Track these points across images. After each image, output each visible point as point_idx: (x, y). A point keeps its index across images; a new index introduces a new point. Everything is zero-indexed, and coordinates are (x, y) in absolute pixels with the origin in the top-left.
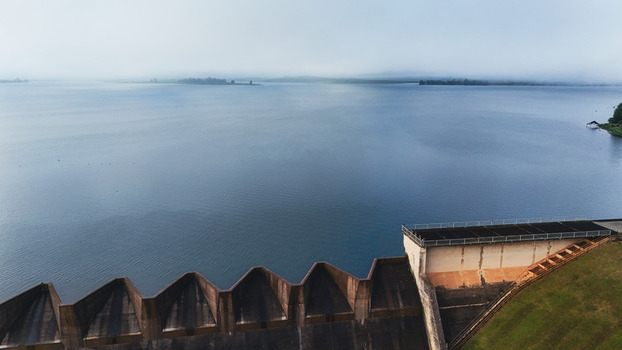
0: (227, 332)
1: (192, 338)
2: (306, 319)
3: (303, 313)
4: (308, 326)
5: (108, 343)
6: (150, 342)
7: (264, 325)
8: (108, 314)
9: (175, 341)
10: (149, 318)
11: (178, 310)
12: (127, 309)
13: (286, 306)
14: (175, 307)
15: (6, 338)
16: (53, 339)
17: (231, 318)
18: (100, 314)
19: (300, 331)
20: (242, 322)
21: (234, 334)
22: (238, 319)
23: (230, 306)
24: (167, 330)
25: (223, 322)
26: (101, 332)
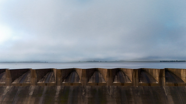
0: (136, 85)
1: (123, 86)
2: (166, 84)
3: (165, 81)
4: (167, 87)
5: (95, 85)
6: (109, 86)
7: (150, 85)
8: (95, 76)
9: (117, 87)
10: (109, 77)
11: (117, 78)
12: (100, 76)
13: (157, 78)
14: (116, 76)
15: (65, 80)
16: (78, 82)
17: (137, 80)
18: (92, 77)
19: (164, 88)
20: (141, 83)
21: (139, 86)
22: (139, 81)
23: (137, 75)
24: (115, 82)
25: (134, 81)
26: (93, 81)
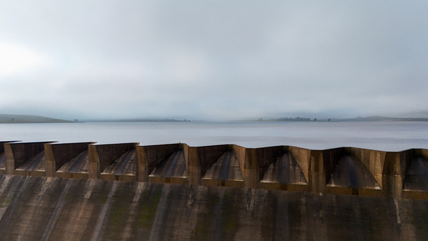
0: (318, 192)
1: (285, 192)
2: (403, 192)
3: (399, 185)
4: (405, 200)
5: (218, 185)
6: (250, 190)
7: (356, 192)
8: (220, 165)
9: (270, 193)
10: (250, 168)
11: (274, 169)
12: (234, 163)
13: (379, 177)
14: (272, 166)
16: (182, 176)
17: (322, 179)
18: (215, 165)
19: (396, 203)
20: (333, 185)
21: (325, 194)
22: (328, 181)
23: (321, 166)
24: (264, 181)
25: (313, 181)
26: (214, 175)
